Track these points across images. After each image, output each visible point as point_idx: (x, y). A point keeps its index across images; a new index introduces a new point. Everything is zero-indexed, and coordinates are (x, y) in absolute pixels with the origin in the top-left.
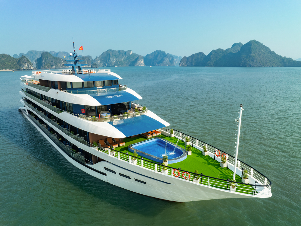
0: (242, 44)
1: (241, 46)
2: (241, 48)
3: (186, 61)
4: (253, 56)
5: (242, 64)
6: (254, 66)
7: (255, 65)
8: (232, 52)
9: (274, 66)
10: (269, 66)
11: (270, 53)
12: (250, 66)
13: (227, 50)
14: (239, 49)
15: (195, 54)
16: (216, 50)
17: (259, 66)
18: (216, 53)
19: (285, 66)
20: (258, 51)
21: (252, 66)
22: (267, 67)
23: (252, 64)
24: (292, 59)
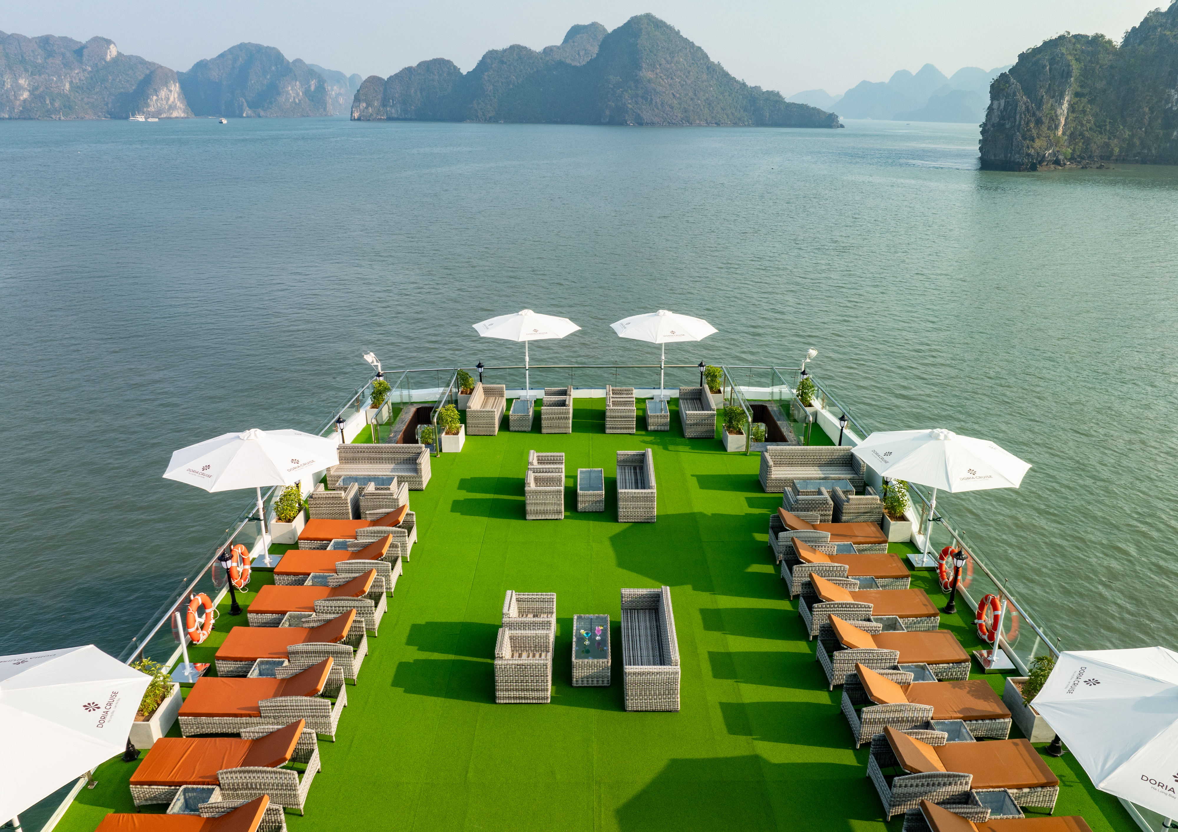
0: (605, 30)
1: (601, 37)
2: (601, 47)
3: (380, 97)
4: (649, 81)
5: (608, 113)
6: (652, 124)
7: (656, 120)
8: (568, 61)
9: (726, 125)
10: (708, 124)
11: (708, 68)
12: (640, 123)
13: (548, 51)
14: (595, 50)
15: (414, 64)
16: (505, 51)
17: (671, 124)
18: (502, 62)
19: (760, 122)
20: (663, 62)
21: (647, 124)
22: (699, 125)
23: (646, 116)
24: (780, 97)
